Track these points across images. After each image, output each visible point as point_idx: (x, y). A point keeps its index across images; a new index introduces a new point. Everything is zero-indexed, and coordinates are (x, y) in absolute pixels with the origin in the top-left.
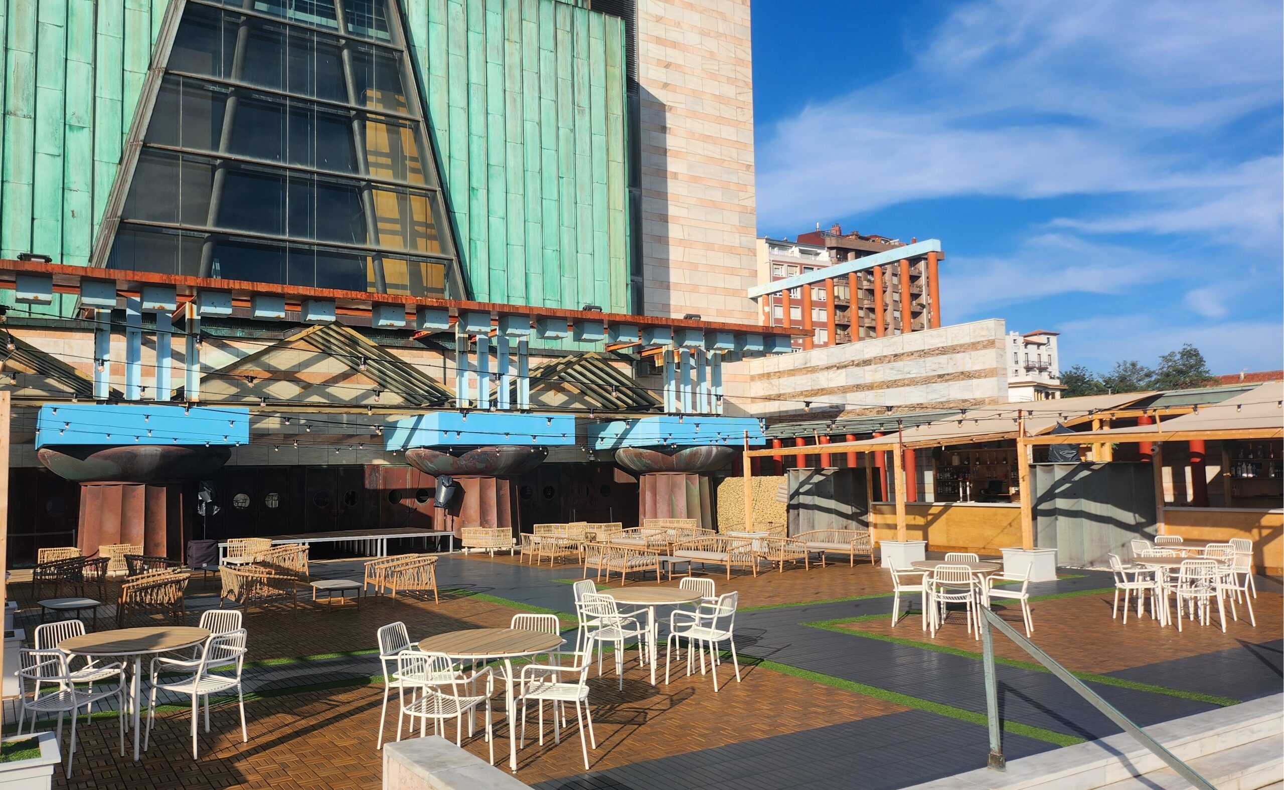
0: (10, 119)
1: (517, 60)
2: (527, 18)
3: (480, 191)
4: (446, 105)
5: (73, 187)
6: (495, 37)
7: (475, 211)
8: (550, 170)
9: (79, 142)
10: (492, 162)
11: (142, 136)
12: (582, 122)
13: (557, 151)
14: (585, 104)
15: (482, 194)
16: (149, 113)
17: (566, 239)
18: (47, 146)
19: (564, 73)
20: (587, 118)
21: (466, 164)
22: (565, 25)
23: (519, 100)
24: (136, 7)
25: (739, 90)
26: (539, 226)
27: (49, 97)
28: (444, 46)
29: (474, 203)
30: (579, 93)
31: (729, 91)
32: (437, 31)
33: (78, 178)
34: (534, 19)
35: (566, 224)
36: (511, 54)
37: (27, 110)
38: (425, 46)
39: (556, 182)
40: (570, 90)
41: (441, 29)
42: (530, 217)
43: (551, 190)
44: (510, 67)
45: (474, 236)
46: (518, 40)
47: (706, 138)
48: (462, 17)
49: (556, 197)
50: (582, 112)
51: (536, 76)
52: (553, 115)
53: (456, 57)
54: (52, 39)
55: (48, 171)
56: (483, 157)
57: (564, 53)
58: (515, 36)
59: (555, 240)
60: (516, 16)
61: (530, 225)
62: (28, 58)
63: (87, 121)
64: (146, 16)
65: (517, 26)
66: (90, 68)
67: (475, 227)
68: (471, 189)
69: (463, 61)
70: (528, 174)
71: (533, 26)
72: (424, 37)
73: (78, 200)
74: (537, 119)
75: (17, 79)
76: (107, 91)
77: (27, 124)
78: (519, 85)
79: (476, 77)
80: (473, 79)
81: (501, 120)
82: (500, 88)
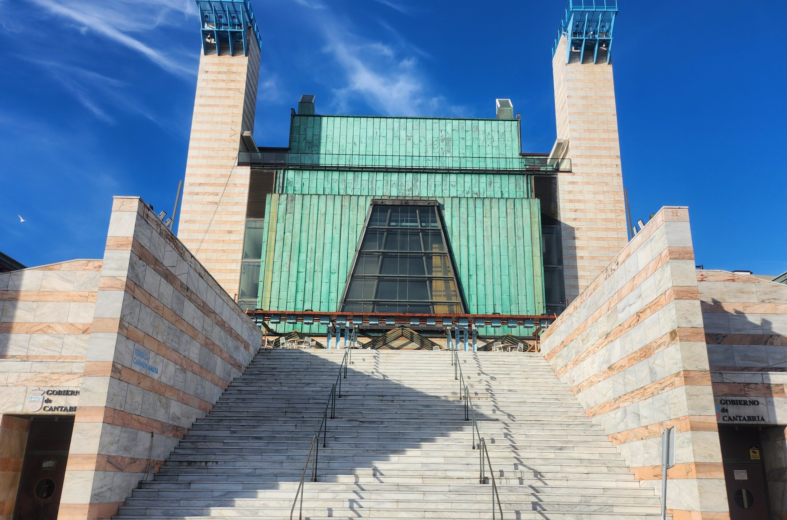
0: (316, 273)
1: (489, 223)
2: (493, 207)
3: (473, 276)
4: (459, 246)
5: (332, 291)
6: (479, 217)
7: (471, 283)
8: (505, 263)
9: (334, 277)
10: (478, 264)
11: (352, 273)
12: (520, 243)
13: (508, 256)
14: (521, 235)
15: (474, 277)
16: (354, 266)
17: (512, 290)
18: (325, 280)
19: (511, 225)
20: (522, 241)
21: (467, 266)
22: (511, 206)
23: (490, 238)
24: (352, 233)
25: (618, 214)
26: (500, 286)
27: (326, 265)
28: (458, 225)
29: (471, 280)
30: (518, 231)
31: (612, 216)
32: (456, 220)
33: (334, 289)
34: (497, 207)
35: (512, 284)
36: (487, 222)
37: (320, 270)
38: (450, 226)
39: (508, 268)
40: (514, 231)
41: (457, 218)
42: (495, 283)
43: (505, 271)
44: (486, 227)
45: (471, 293)
46: (490, 216)
47: (598, 239)
48: (466, 212)
49: (508, 274)
50: (519, 239)
51: (498, 229)
52: (506, 242)
53: (463, 227)
54: (328, 247)
55: (325, 287)
56: (475, 263)
57: (511, 218)
58: (489, 215)
59: (508, 291)
60: (489, 208)
61: (496, 286)
62: (321, 254)
63: (337, 271)
64: (355, 235)
65: (489, 211)
66: (338, 254)
67: (471, 289)
68: (469, 275)
69: (466, 228)
70: (495, 267)
71: (497, 210)
72: (450, 222)
73: (333, 295)
74: (498, 245)
75: (318, 261)
76: (343, 260)
77: (320, 274)
78: (490, 233)
79: (471, 233)
80: (470, 234)
81: (482, 247)
82: (482, 235)
